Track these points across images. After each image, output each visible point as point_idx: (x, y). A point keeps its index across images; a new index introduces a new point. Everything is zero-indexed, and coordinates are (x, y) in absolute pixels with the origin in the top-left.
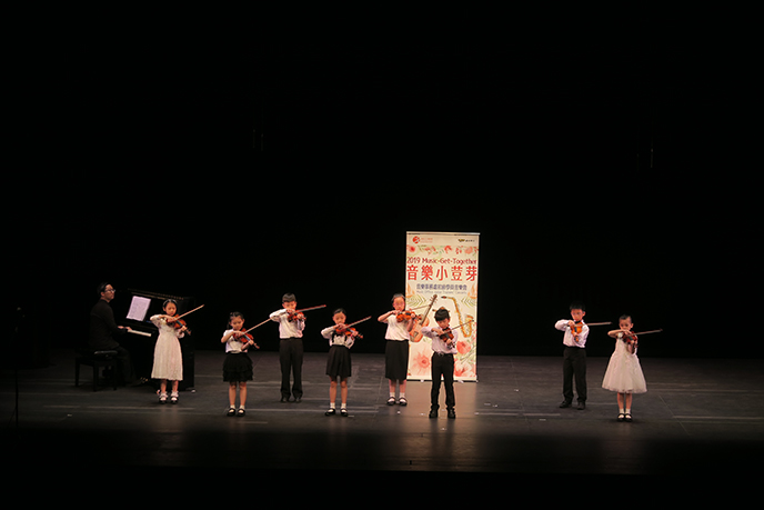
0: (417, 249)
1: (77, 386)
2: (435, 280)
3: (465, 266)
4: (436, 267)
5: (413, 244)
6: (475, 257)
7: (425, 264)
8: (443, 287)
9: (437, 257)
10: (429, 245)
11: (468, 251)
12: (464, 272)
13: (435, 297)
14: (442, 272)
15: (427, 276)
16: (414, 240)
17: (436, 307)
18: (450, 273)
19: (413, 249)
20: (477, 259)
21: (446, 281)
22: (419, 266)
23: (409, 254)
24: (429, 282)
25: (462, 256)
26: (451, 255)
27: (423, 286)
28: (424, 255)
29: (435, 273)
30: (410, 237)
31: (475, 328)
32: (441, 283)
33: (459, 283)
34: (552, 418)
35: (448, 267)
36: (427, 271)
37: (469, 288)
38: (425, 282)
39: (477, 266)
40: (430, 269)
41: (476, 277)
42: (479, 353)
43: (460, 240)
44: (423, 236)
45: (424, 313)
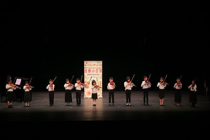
0: (87, 65)
1: (2, 101)
2: (91, 73)
3: (99, 69)
4: (92, 70)
6: (101, 67)
7: (89, 69)
8: (94, 74)
9: (92, 67)
10: (90, 64)
11: (100, 66)
12: (99, 71)
13: (92, 77)
14: (93, 71)
15: (89, 72)
17: (92, 79)
18: (95, 71)
19: (86, 65)
20: (102, 67)
21: (94, 73)
22: (88, 69)
23: (85, 66)
24: (90, 73)
25: (98, 67)
26: (95, 66)
27: (88, 74)
28: (89, 67)
29: (91, 71)
30: (85, 62)
31: (102, 84)
32: (93, 73)
33: (97, 73)
34: (121, 106)
35: (95, 70)
36: (89, 71)
37: (100, 75)
38: (89, 73)
39: (102, 69)
40: (90, 70)
41: (102, 72)
42: (103, 91)
43: (98, 63)
44: (88, 62)
45: (89, 81)
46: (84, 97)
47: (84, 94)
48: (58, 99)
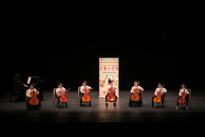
1: (11, 102)
4: (107, 67)
5: (101, 61)
7: (104, 66)
8: (109, 73)
9: (107, 64)
10: (105, 61)
11: (116, 63)
12: (115, 68)
13: (107, 75)
14: (109, 69)
15: (105, 69)
16: (101, 60)
17: (108, 78)
18: (111, 69)
20: (118, 65)
22: (103, 67)
23: (100, 64)
24: (106, 71)
25: (114, 64)
26: (111, 64)
27: (104, 72)
28: (104, 64)
29: (107, 69)
30: (100, 59)
31: (118, 83)
32: (109, 71)
33: (113, 71)
35: (111, 67)
36: (105, 68)
37: (116, 73)
39: (118, 67)
40: (106, 67)
41: (118, 70)
42: (119, 90)
43: (114, 60)
44: (104, 59)
45: (104, 80)
46: (100, 97)
47: (99, 93)
48: (71, 99)
